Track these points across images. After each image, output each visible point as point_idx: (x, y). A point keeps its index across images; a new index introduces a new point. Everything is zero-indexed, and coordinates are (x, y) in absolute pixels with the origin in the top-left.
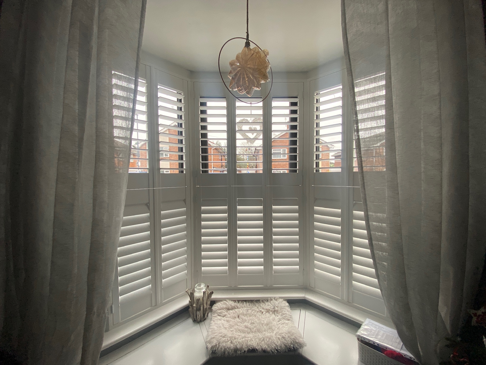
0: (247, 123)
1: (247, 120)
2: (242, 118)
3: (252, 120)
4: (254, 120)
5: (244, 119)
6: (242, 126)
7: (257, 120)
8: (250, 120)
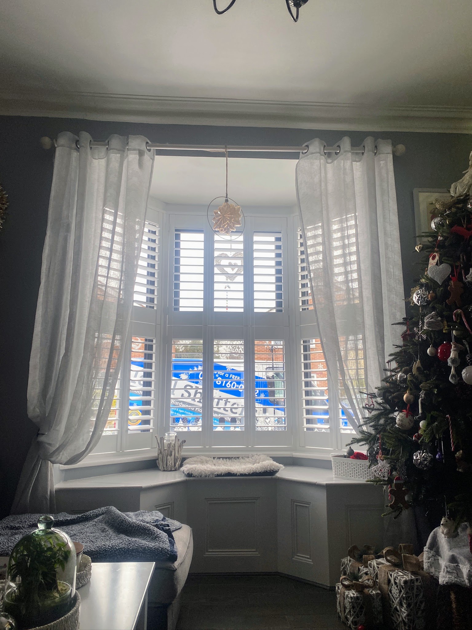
0: (227, 257)
1: (226, 255)
2: (221, 253)
3: (232, 255)
4: (234, 255)
5: (223, 253)
6: (221, 261)
7: (238, 255)
8: (230, 254)
